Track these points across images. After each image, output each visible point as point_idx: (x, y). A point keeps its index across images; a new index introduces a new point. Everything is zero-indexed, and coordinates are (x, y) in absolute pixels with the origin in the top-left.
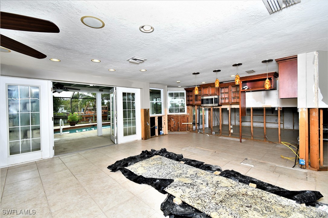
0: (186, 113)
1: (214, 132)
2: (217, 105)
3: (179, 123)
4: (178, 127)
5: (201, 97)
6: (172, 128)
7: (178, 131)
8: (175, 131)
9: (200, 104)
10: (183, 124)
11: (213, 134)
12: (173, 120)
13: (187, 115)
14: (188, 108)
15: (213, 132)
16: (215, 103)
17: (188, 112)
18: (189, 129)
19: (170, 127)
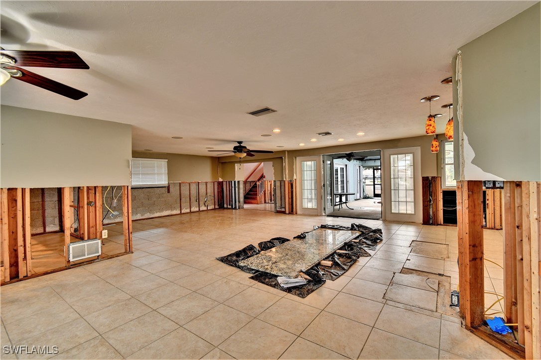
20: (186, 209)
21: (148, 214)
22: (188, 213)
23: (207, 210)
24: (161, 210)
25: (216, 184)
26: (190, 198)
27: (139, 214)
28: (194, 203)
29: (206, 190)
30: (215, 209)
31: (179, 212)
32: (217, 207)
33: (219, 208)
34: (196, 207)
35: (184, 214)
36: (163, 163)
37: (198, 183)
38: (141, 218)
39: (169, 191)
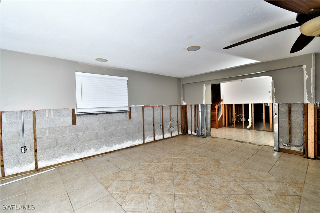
20: (149, 137)
21: (105, 147)
22: (151, 142)
23: (171, 137)
24: (120, 142)
25: (179, 108)
26: (154, 125)
27: (92, 149)
28: (158, 130)
29: (170, 115)
30: (178, 135)
31: (142, 142)
32: (180, 133)
33: (182, 135)
34: (160, 135)
35: (147, 143)
36: (123, 81)
37: (162, 106)
38: (95, 153)
39: (130, 118)
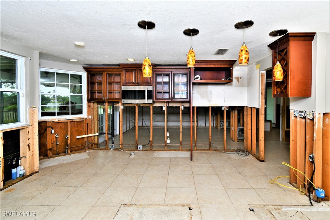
0: (84, 115)
1: (141, 146)
2: (151, 101)
3: (69, 136)
4: (67, 145)
5: (122, 87)
6: (50, 149)
7: (65, 153)
8: (57, 154)
9: (118, 99)
10: (78, 137)
11: (139, 149)
12: (53, 132)
13: (86, 119)
14: (89, 107)
15: (139, 146)
16: (148, 99)
17: (89, 113)
18: (92, 145)
19: (44, 149)
